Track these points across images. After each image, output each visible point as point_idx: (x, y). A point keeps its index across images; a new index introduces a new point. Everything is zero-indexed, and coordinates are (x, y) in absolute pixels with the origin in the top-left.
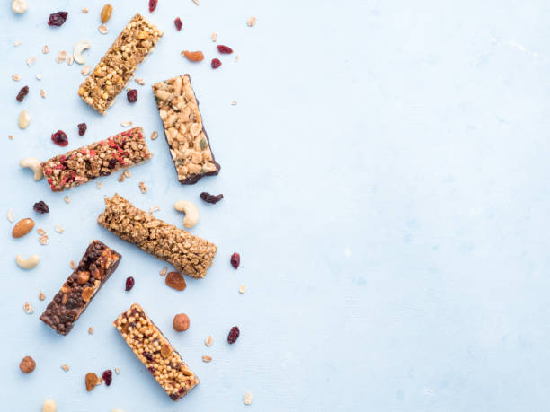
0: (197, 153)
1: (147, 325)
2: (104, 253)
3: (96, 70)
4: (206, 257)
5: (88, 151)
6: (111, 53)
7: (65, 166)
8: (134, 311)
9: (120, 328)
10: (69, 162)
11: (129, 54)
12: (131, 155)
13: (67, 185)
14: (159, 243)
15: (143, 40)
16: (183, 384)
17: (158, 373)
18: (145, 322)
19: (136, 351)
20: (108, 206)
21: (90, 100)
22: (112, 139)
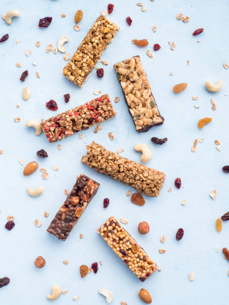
0: (148, 110)
1: (121, 231)
2: (89, 183)
3: (75, 56)
4: (159, 182)
5: (73, 113)
6: (85, 44)
7: (58, 125)
8: (112, 222)
9: (102, 234)
10: (61, 122)
11: (98, 44)
12: (103, 114)
13: (60, 138)
14: (126, 174)
15: (106, 34)
16: (148, 270)
17: (130, 263)
18: (119, 229)
19: (114, 250)
20: (89, 150)
21: (72, 78)
22: (89, 104)
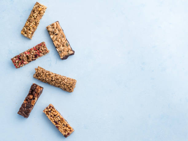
0: (66, 48)
2: (37, 88)
3: (26, 24)
4: (73, 84)
5: (27, 53)
6: (30, 17)
7: (20, 59)
8: (50, 107)
9: (45, 113)
10: (21, 57)
11: (36, 17)
12: (42, 52)
13: (21, 65)
14: (56, 82)
15: (40, 11)
17: (60, 128)
18: (54, 110)
19: (52, 121)
20: (36, 71)
21: (26, 35)
22: (35, 47)
